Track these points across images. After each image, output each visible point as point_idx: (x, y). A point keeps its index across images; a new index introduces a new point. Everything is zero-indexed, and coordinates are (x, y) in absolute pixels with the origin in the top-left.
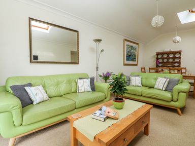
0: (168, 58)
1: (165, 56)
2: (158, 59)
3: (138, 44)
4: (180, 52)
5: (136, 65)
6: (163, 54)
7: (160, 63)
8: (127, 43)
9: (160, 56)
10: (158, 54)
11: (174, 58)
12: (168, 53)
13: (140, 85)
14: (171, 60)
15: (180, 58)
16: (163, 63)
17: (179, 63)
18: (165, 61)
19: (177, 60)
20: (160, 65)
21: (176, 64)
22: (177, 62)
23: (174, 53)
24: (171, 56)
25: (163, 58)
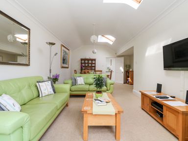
0: (88, 63)
1: (86, 62)
2: (82, 63)
3: (69, 50)
4: (95, 60)
5: (68, 68)
6: (85, 60)
7: (83, 66)
8: (63, 48)
9: (83, 62)
10: (82, 60)
11: (92, 63)
12: (88, 60)
13: (84, 83)
14: (90, 65)
15: (95, 64)
16: (85, 66)
17: (95, 67)
18: (87, 65)
19: (93, 65)
20: (84, 68)
21: (93, 68)
22: (93, 67)
23: (92, 60)
24: (90, 62)
25: (85, 63)
